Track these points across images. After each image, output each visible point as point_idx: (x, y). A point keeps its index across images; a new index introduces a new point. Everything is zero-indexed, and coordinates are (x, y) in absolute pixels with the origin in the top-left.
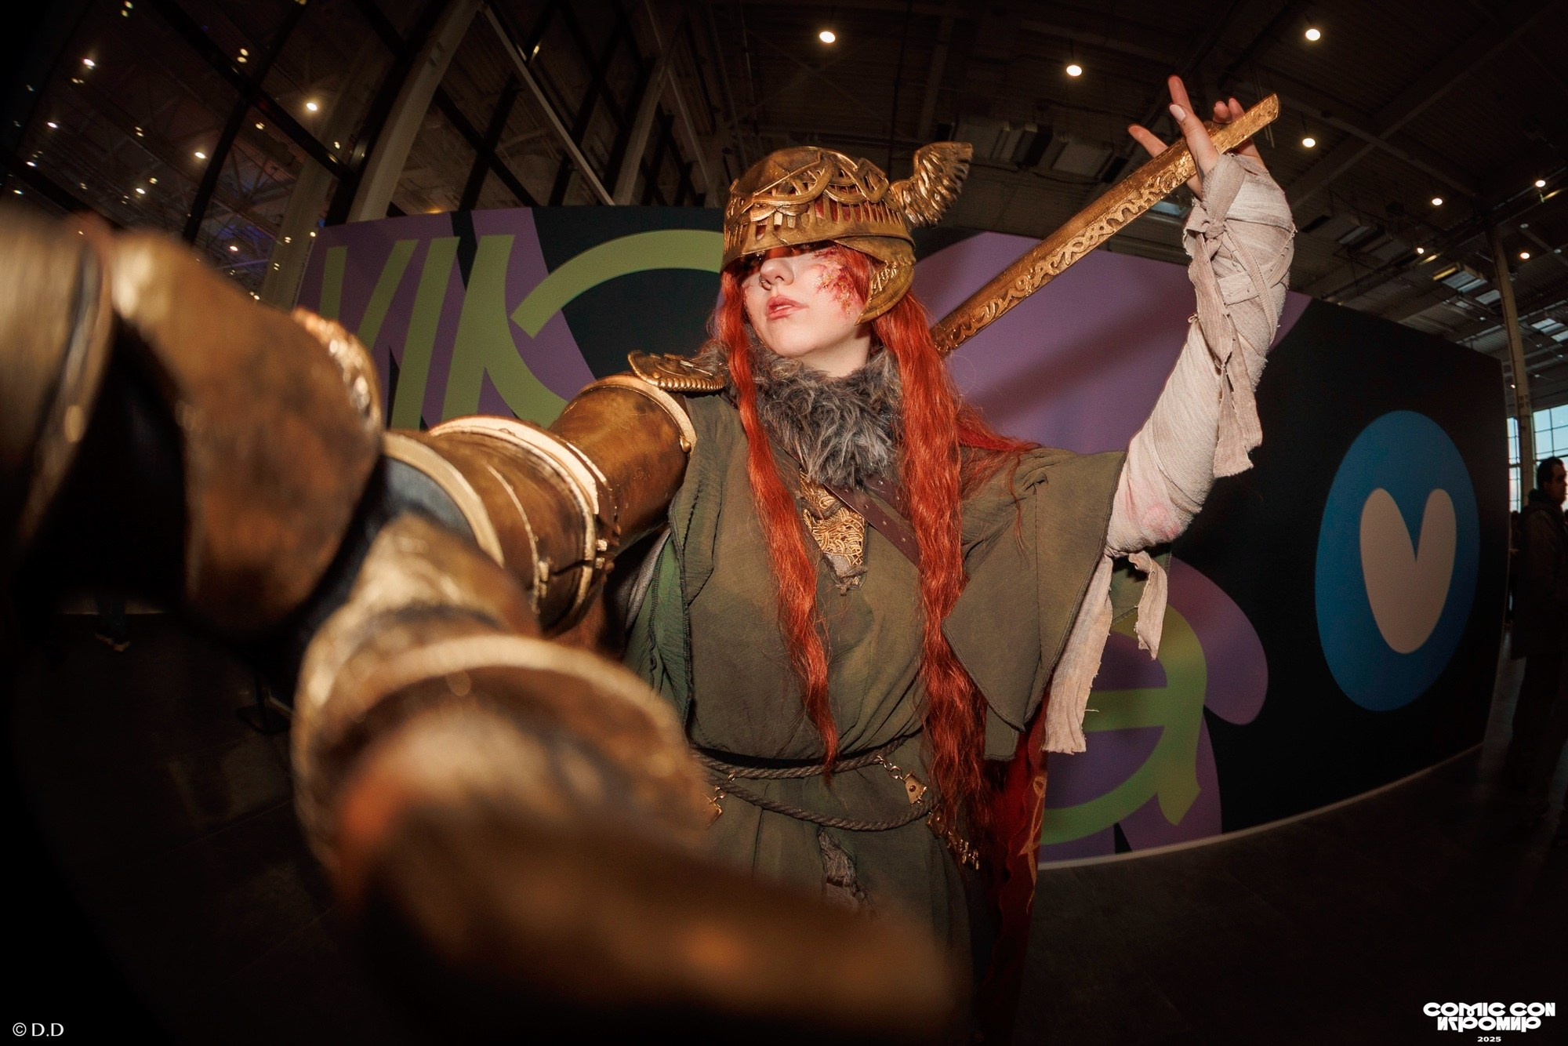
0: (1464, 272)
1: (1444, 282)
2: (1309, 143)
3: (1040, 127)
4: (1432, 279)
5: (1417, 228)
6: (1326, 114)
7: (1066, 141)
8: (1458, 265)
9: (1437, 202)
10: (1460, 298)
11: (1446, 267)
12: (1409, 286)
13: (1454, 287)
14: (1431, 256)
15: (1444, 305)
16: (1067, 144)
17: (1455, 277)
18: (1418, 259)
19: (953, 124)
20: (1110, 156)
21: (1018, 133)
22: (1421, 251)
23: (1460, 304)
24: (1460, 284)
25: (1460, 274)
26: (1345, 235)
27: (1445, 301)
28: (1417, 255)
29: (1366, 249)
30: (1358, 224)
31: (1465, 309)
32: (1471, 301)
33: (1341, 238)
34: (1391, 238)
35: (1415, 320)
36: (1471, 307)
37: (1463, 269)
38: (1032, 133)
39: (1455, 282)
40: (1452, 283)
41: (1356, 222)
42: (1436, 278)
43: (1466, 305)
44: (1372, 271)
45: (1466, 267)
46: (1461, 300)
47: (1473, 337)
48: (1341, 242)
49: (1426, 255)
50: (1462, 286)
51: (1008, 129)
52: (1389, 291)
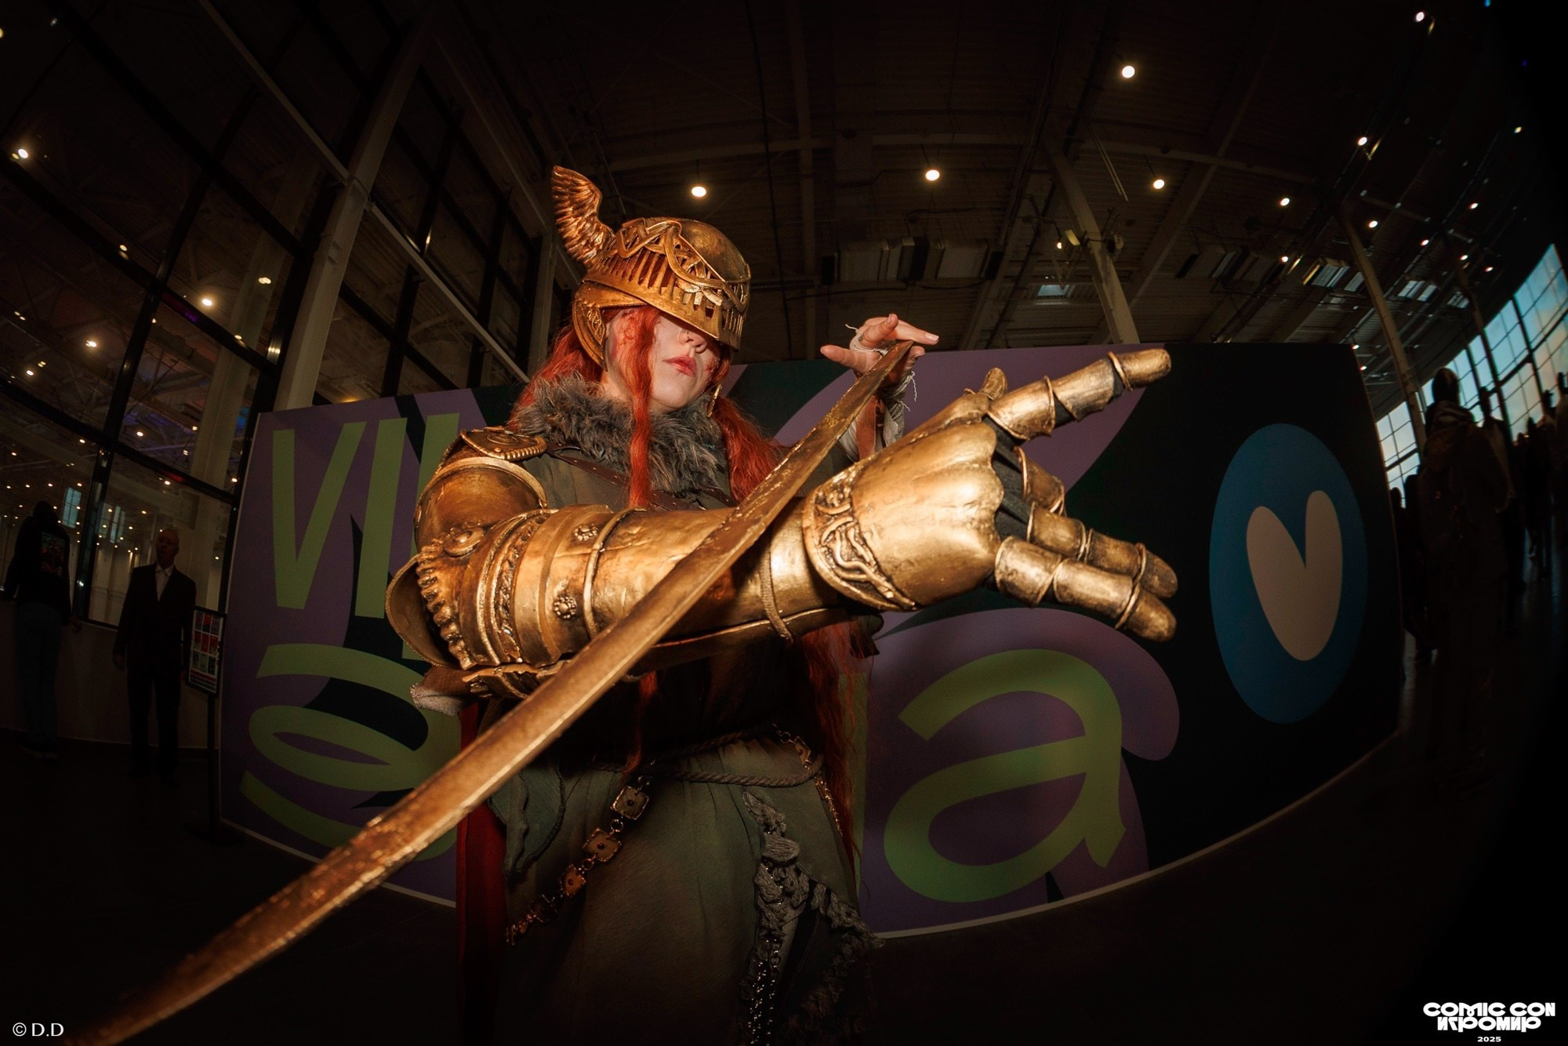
0: (1327, 266)
1: (1314, 283)
2: (1159, 184)
3: (915, 239)
4: (1302, 284)
5: (1276, 237)
6: (1165, 150)
7: (943, 247)
8: (1320, 260)
9: (1285, 202)
10: (1331, 294)
11: (1312, 267)
12: (1285, 300)
13: (1323, 285)
14: (1295, 261)
15: (1320, 307)
16: (944, 250)
17: (1321, 274)
18: (1286, 268)
19: (836, 254)
20: (988, 251)
21: (897, 251)
22: (1285, 259)
23: (1334, 301)
24: (1327, 280)
25: (1324, 270)
26: (1216, 268)
27: (1319, 303)
28: (1284, 264)
29: (1237, 277)
30: (1224, 252)
31: (1339, 304)
32: (1341, 293)
33: (1213, 272)
34: (1256, 256)
35: (1300, 333)
36: (1344, 300)
37: (1326, 263)
38: (910, 247)
39: (1323, 279)
40: (1320, 282)
41: (1222, 251)
42: (1305, 283)
43: (1339, 299)
44: (1249, 296)
45: (1328, 260)
46: (1334, 296)
47: (1353, 330)
48: (1214, 276)
49: (1291, 262)
50: (1330, 280)
51: (887, 248)
52: (1270, 311)
